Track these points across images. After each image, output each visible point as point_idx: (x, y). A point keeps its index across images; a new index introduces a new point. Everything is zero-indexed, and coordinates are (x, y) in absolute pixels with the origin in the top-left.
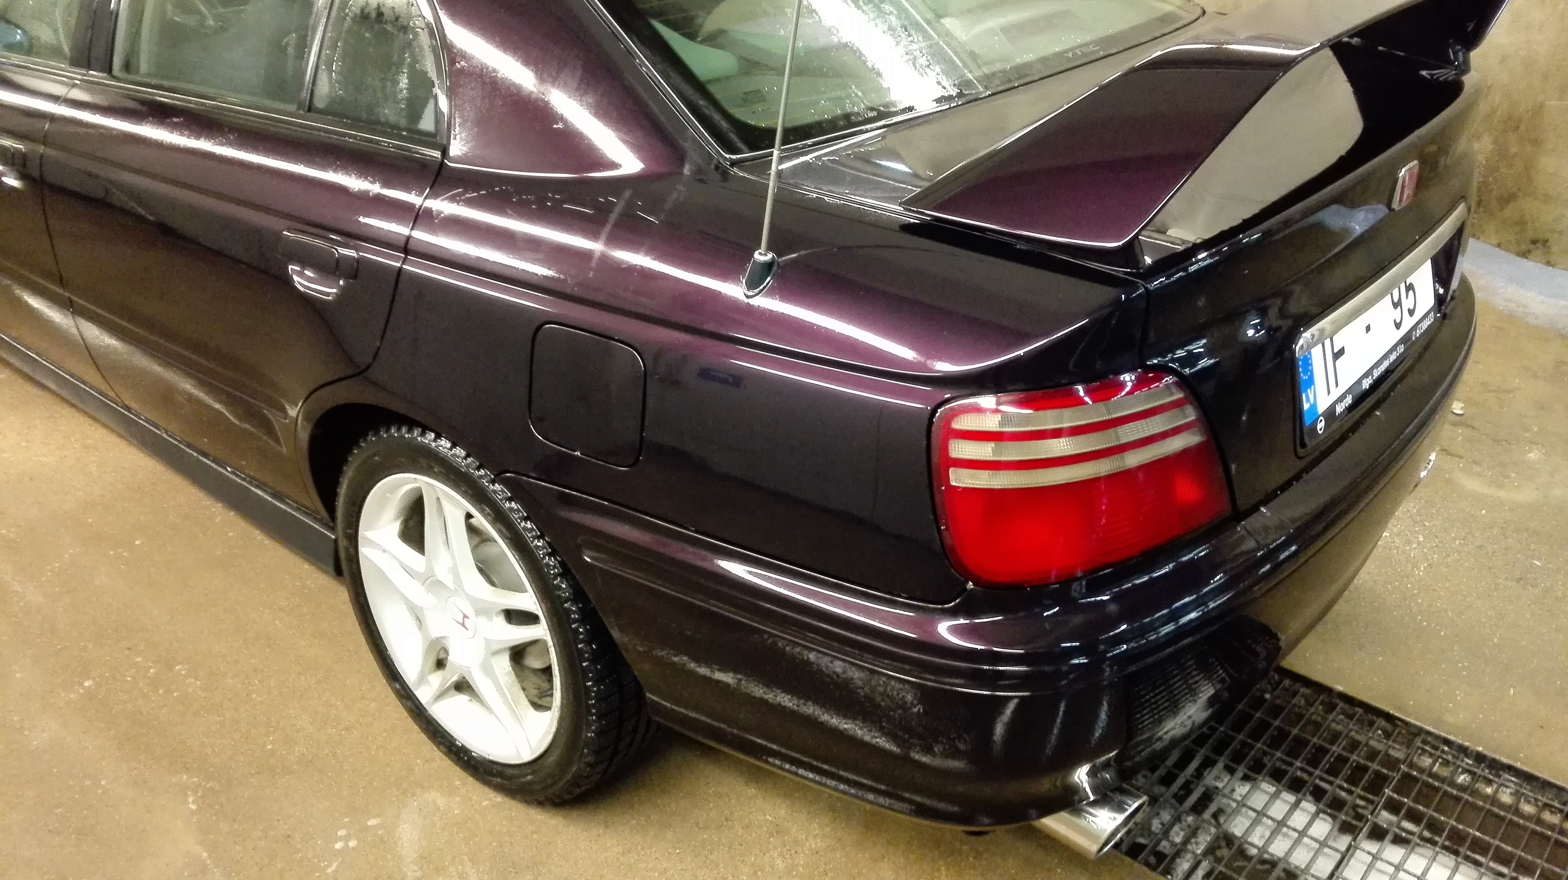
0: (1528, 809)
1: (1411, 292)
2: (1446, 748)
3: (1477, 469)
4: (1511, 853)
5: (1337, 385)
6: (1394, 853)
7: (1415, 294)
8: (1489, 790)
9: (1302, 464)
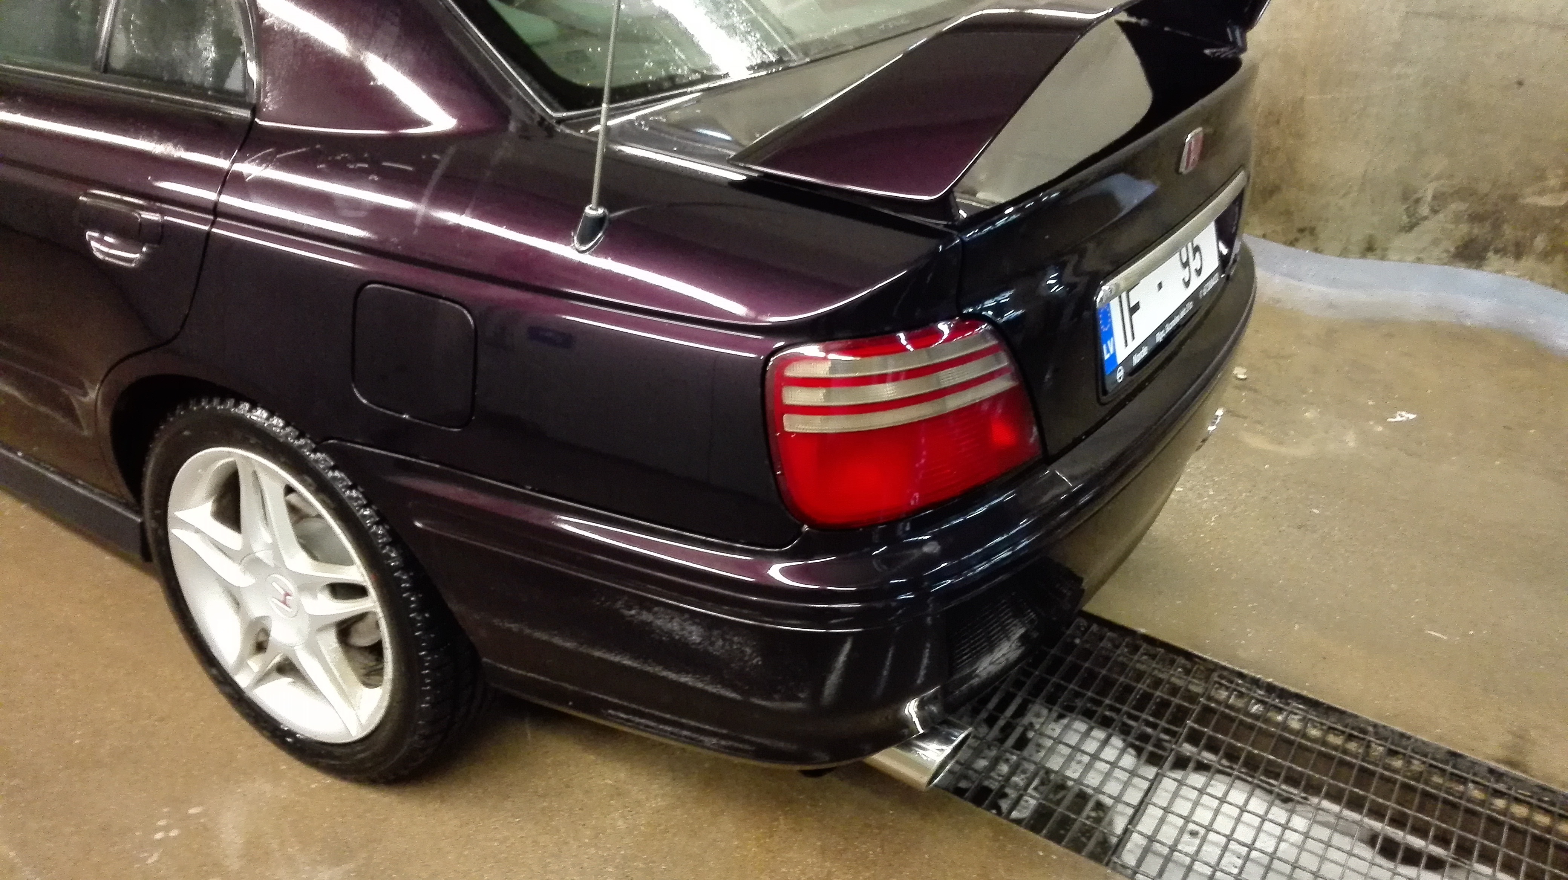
0: (1314, 732)
1: (1197, 254)
2: (1240, 682)
3: (1259, 427)
4: (1300, 772)
5: (1134, 338)
6: (1197, 779)
7: (1201, 257)
8: (1280, 718)
9: (1103, 411)
